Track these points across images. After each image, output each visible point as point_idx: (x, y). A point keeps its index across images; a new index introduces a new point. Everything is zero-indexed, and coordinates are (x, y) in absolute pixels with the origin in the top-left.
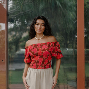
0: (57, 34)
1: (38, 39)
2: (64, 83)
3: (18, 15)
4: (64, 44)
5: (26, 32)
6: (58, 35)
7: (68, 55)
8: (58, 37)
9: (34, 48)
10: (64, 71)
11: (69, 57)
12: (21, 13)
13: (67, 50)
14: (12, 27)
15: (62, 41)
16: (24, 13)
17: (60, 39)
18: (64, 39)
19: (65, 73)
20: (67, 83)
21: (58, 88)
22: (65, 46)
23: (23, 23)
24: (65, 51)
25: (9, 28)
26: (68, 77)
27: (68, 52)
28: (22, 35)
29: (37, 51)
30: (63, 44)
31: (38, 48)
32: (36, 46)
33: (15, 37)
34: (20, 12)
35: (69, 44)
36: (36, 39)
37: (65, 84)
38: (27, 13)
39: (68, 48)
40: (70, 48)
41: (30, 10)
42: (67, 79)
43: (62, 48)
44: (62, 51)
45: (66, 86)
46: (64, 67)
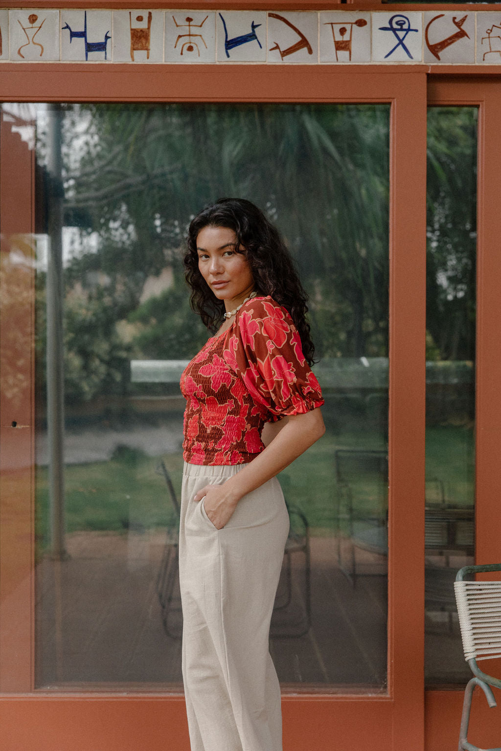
0: (312, 286)
2: (338, 528)
3: (120, 190)
4: (350, 334)
5: (157, 274)
6: (317, 289)
7: (364, 391)
10: (339, 473)
11: (368, 398)
12: (128, 181)
13: (361, 363)
14: (94, 251)
15: (338, 318)
16: (144, 183)
17: (327, 308)
18: (350, 310)
19: (343, 481)
21: (303, 554)
22: (354, 341)
23: (145, 227)
24: (352, 368)
27: (365, 372)
28: (141, 290)
30: (343, 336)
33: (107, 300)
34: (126, 176)
35: (369, 334)
37: (341, 533)
38: (156, 181)
39: (368, 355)
40: (377, 355)
41: (174, 166)
42: (351, 510)
43: (339, 354)
44: (338, 370)
45: (344, 545)
46: (337, 451)
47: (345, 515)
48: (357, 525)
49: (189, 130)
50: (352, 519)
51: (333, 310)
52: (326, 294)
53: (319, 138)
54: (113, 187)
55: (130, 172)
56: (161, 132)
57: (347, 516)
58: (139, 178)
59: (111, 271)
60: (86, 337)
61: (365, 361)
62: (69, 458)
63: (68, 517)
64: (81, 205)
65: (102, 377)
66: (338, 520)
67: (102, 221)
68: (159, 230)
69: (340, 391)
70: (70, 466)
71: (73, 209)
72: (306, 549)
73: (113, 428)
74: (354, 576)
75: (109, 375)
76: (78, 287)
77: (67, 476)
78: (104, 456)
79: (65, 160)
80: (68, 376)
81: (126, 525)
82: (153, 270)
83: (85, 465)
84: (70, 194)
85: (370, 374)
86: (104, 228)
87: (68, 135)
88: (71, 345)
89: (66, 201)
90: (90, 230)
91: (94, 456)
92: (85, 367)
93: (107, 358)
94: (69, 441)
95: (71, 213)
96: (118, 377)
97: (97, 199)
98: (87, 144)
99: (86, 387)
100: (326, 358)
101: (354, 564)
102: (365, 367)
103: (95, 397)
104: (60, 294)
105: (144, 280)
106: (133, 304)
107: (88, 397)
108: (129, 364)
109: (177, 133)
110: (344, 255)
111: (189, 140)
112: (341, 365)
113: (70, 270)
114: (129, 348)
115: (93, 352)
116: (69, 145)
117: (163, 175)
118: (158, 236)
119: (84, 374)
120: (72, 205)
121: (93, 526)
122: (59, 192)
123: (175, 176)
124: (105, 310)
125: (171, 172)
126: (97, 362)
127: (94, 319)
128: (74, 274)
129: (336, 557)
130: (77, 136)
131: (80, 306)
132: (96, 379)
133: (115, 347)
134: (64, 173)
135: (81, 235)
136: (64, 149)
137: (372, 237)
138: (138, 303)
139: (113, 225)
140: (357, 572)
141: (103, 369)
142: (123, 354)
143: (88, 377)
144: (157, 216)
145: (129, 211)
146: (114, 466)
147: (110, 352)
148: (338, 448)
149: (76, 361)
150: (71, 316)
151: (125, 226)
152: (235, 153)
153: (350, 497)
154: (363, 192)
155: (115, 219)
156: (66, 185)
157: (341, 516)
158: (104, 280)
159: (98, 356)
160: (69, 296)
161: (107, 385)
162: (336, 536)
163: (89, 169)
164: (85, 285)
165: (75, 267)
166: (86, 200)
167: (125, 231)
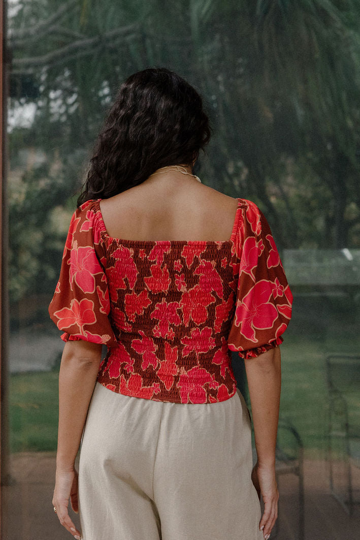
0: (283, 166)
2: (329, 449)
3: (63, 56)
4: (330, 222)
6: (289, 169)
8: (290, 179)
10: (331, 383)
12: (78, 43)
13: (343, 256)
15: (314, 203)
16: (95, 45)
17: (302, 193)
18: (329, 193)
19: (336, 391)
20: (349, 453)
21: (297, 478)
22: (334, 231)
25: (9, 130)
26: (351, 413)
27: (348, 268)
30: (320, 224)
33: (43, 183)
34: (74, 38)
35: (352, 223)
37: (335, 455)
38: (109, 44)
39: (351, 247)
41: (130, 27)
42: (347, 426)
44: (315, 264)
45: (338, 469)
47: (338, 433)
50: (349, 437)
51: (309, 195)
54: (59, 52)
55: (77, 33)
58: (88, 41)
59: (48, 150)
60: (20, 225)
61: (347, 252)
65: (34, 272)
66: (329, 438)
67: (42, 89)
72: (298, 472)
74: (350, 503)
75: (41, 271)
85: (354, 268)
86: (43, 98)
90: (23, 100)
93: (39, 250)
101: (350, 490)
102: (349, 261)
112: (320, 260)
129: (328, 482)
133: (49, 238)
139: (52, 95)
140: (354, 499)
144: (105, 83)
145: (72, 77)
147: (43, 244)
151: (68, 92)
152: (204, 11)
155: (56, 88)
157: (334, 433)
162: (326, 459)
167: (64, 102)
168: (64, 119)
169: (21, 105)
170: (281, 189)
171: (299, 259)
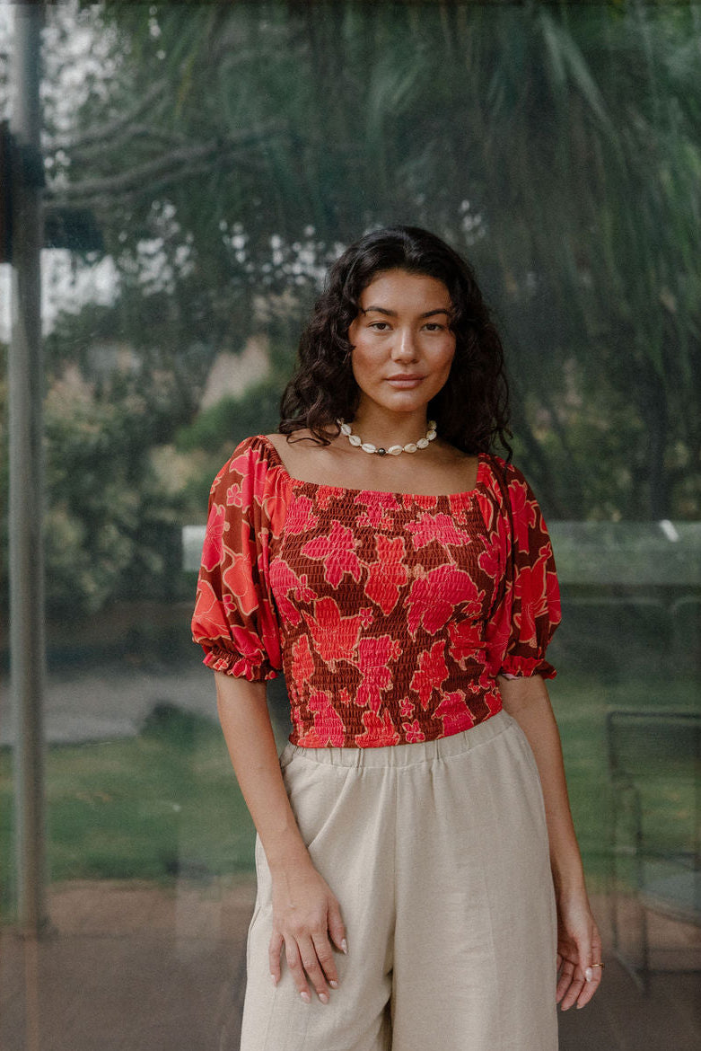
0: (559, 374)
1: (369, 448)
2: (613, 875)
3: (158, 174)
4: (639, 474)
5: (238, 347)
6: (570, 380)
7: (669, 592)
8: (571, 398)
9: (324, 529)
10: (614, 761)
11: (676, 606)
12: (178, 154)
13: (661, 535)
15: (614, 442)
16: (210, 157)
17: (591, 420)
18: (637, 423)
19: (622, 775)
22: (647, 488)
23: (212, 252)
24: (642, 544)
27: (669, 554)
28: (203, 382)
29: (361, 563)
30: (624, 477)
31: (364, 534)
32: (345, 506)
33: (133, 404)
34: (172, 144)
35: (679, 475)
36: (355, 441)
37: (620, 885)
38: (237, 155)
39: (676, 517)
40: (695, 517)
42: (639, 836)
43: (616, 516)
44: (611, 545)
45: (625, 911)
46: (611, 715)
47: (626, 847)
48: (652, 867)
49: (304, 49)
50: (641, 856)
51: (604, 425)
52: (589, 389)
53: (567, 66)
54: (148, 166)
55: (180, 135)
56: (246, 55)
57: (631, 850)
58: (199, 149)
59: (142, 342)
60: (89, 479)
61: (668, 528)
62: (54, 730)
63: (52, 849)
64: (79, 204)
65: (124, 563)
66: (611, 856)
67: (123, 237)
68: (240, 257)
69: (618, 590)
70: (56, 746)
71: (63, 212)
73: (147, 669)
74: (645, 972)
75: (137, 559)
76: (73, 376)
77: (50, 766)
78: (127, 727)
79: (48, 112)
80: (55, 561)
81: (172, 867)
82: (228, 340)
83: (89, 745)
84: (59, 183)
85: (680, 557)
86: (127, 252)
87: (52, 61)
88: (55, 494)
89: (50, 196)
90: (91, 256)
91: (105, 727)
92: (89, 543)
93: (132, 523)
94: (56, 697)
95: (61, 220)
96: (157, 564)
97: (114, 192)
98: (90, 78)
99: (90, 584)
100: (590, 525)
101: (646, 950)
102: (670, 543)
103: (108, 603)
104: (35, 391)
105: (210, 361)
106: (186, 411)
107: (95, 604)
108: (180, 534)
109: (279, 57)
110: (625, 309)
111: (306, 69)
112: (619, 538)
113: (54, 337)
114: (179, 504)
115: (103, 512)
116: (55, 82)
117: (250, 142)
118: (238, 271)
119: (86, 557)
120: (62, 203)
121: (103, 869)
122: (35, 176)
123: (275, 143)
124: (128, 422)
125: (268, 135)
126: (112, 532)
127: (105, 439)
128: (63, 346)
129: (610, 935)
130: (71, 63)
131: (78, 416)
132: (110, 568)
133: (149, 502)
134: (45, 140)
135: (74, 266)
136: (45, 90)
137: (683, 270)
138: (197, 408)
140: (652, 966)
141: (125, 548)
142: (169, 516)
143: (94, 562)
144: (238, 228)
145: (179, 217)
146: (150, 747)
147: (140, 513)
148: (611, 708)
149: (70, 531)
150: (56, 434)
151: (170, 247)
152: (397, 96)
153: (637, 812)
154: (665, 176)
155: (149, 235)
156: (48, 163)
157: (619, 848)
158: (127, 360)
159: (117, 521)
160: (53, 394)
161: (133, 581)
162: (608, 894)
163: (96, 129)
164: (87, 372)
165: (65, 333)
166: (90, 194)
167: (170, 260)
168: (170, 289)
169: (89, 264)
170: (554, 416)
171: (583, 538)
